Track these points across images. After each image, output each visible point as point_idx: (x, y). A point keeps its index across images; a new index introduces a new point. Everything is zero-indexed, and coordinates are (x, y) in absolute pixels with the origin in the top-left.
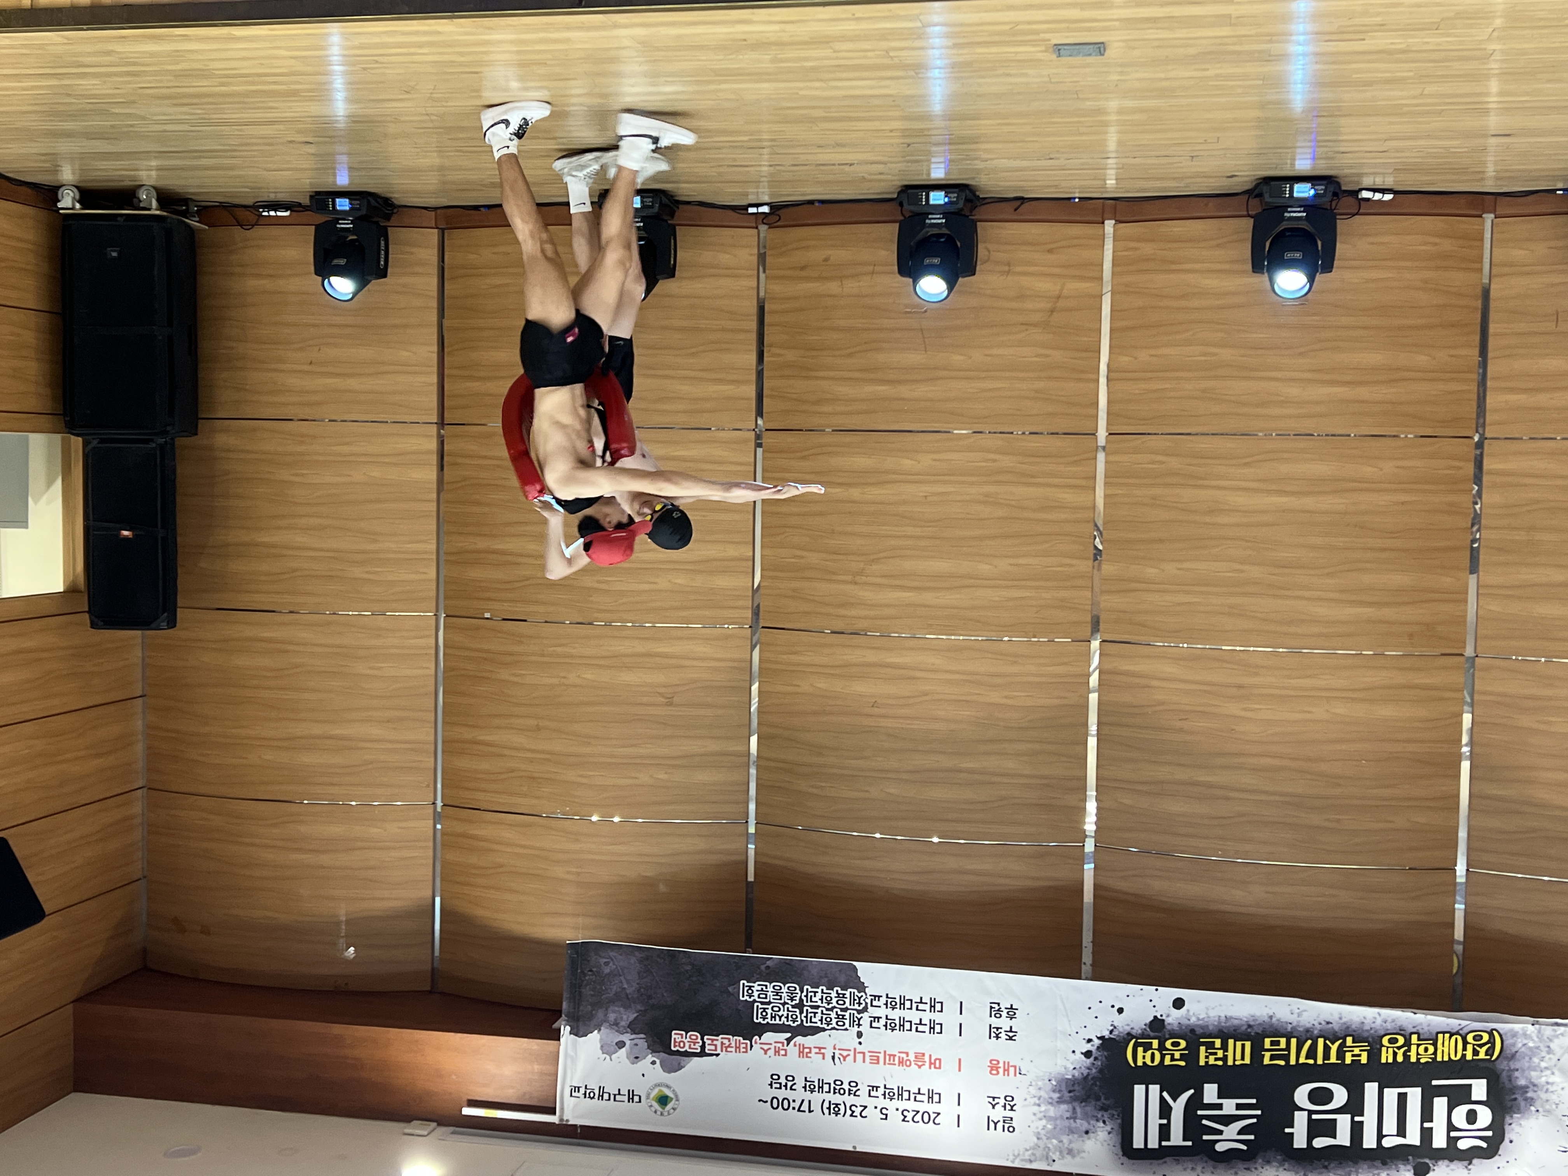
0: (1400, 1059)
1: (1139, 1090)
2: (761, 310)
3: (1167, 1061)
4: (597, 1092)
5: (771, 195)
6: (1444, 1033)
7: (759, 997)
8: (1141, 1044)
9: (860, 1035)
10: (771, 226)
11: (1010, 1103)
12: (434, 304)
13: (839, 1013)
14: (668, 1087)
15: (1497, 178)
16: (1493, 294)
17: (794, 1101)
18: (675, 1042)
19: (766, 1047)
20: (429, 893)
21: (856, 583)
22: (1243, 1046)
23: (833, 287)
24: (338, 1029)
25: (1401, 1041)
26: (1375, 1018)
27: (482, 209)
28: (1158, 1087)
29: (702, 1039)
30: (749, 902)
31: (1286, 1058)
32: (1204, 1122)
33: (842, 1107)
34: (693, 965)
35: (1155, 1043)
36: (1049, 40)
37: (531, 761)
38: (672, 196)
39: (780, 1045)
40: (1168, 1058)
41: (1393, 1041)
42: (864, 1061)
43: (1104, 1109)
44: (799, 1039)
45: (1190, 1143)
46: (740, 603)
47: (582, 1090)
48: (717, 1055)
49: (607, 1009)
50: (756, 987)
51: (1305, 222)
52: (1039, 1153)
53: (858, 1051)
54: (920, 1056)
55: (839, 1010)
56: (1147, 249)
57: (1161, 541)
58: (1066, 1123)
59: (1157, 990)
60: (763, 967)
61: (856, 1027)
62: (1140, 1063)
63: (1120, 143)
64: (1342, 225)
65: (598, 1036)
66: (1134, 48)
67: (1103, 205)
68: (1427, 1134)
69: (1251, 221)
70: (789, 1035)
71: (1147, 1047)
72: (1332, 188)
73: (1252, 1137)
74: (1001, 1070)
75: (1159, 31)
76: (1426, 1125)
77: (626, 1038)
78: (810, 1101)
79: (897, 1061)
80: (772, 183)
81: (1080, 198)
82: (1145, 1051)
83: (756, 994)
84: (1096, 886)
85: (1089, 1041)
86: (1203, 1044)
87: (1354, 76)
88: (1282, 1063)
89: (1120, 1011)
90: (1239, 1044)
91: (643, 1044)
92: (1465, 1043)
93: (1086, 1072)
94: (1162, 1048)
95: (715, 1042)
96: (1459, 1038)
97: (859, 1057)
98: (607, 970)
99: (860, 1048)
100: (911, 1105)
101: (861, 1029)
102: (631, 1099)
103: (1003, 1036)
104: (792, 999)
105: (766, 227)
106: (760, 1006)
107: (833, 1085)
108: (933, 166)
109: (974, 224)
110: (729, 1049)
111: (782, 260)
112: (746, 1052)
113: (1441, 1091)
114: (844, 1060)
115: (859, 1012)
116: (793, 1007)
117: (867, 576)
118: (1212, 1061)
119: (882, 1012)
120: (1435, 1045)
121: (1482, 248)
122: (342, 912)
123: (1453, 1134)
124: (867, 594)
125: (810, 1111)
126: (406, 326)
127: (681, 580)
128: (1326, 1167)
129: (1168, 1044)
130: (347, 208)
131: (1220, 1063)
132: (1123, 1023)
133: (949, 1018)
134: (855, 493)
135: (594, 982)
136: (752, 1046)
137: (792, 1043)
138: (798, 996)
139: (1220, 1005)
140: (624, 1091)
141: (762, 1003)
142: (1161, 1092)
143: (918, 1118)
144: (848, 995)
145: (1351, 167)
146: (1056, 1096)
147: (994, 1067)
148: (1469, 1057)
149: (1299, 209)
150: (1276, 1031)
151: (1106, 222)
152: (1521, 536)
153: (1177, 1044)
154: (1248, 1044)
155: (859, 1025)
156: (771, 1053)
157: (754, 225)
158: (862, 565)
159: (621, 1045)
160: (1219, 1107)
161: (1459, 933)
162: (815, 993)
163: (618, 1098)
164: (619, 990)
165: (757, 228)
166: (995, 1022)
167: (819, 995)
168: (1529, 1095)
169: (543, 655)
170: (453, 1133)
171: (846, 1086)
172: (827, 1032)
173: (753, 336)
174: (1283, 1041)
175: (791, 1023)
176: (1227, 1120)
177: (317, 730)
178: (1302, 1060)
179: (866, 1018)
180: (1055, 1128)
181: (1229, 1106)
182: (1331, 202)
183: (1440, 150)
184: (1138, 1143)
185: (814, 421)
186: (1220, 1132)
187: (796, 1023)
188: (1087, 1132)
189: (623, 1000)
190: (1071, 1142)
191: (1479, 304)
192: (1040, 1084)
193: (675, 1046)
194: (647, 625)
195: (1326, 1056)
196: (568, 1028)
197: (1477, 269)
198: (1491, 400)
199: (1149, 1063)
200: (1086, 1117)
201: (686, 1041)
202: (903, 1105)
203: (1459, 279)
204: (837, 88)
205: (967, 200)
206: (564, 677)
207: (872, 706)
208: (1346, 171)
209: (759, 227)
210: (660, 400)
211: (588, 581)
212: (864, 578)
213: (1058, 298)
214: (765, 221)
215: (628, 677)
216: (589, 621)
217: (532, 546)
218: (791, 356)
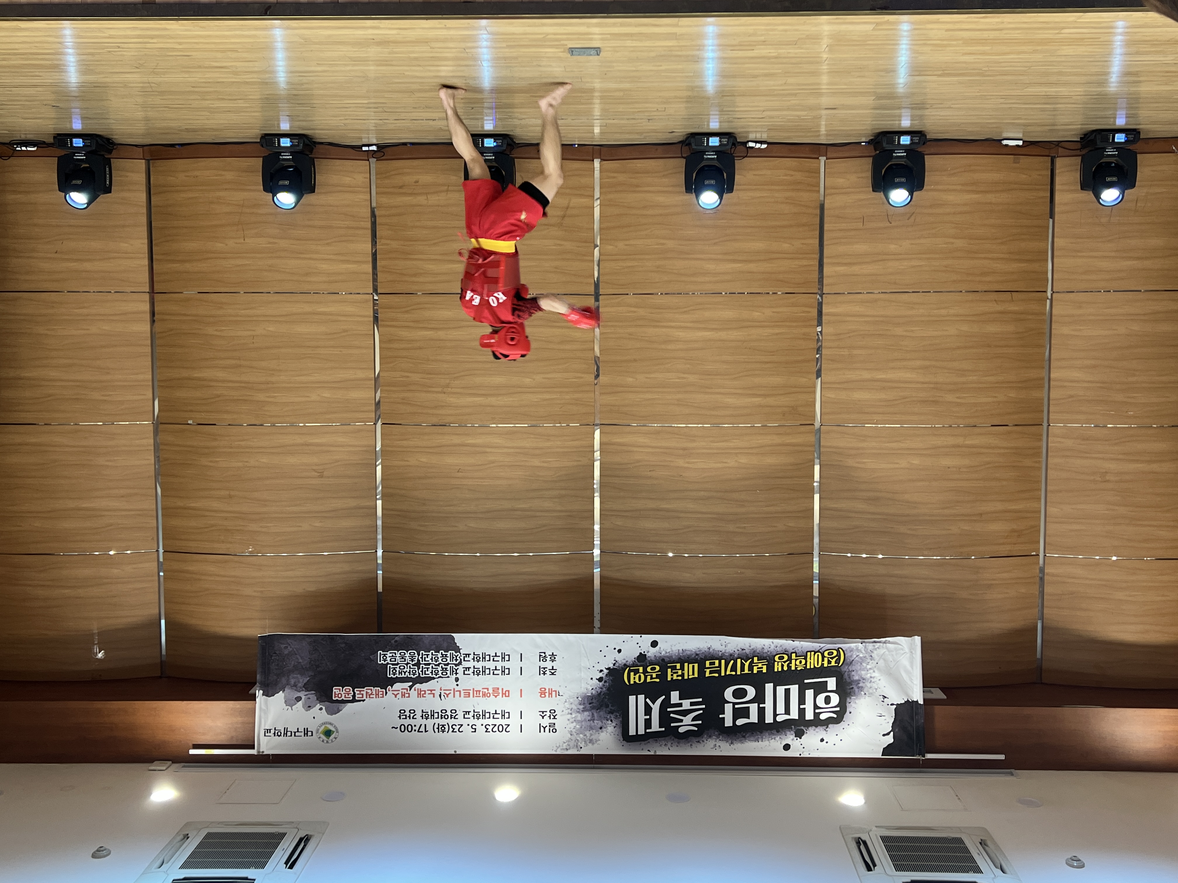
0: (785, 668)
1: (632, 699)
2: (373, 215)
3: (649, 680)
4: (283, 732)
5: (377, 141)
6: (811, 652)
7: (391, 661)
8: (632, 671)
9: (457, 680)
10: (378, 159)
11: (553, 714)
12: (144, 210)
13: (444, 667)
14: (331, 724)
15: (827, 135)
16: (826, 206)
17: (415, 726)
18: (335, 694)
19: (396, 693)
20: (156, 611)
21: (444, 393)
22: (693, 667)
23: (421, 200)
24: (99, 705)
25: (786, 657)
26: (770, 645)
27: (177, 147)
28: (643, 696)
29: (353, 691)
30: (379, 604)
31: (719, 672)
32: (672, 715)
33: (447, 727)
34: (346, 643)
35: (641, 669)
36: (566, 45)
37: (226, 519)
38: (310, 138)
39: (405, 691)
40: (649, 678)
41: (781, 658)
42: (460, 696)
43: (611, 712)
44: (417, 686)
45: (663, 729)
46: (366, 408)
47: (272, 731)
48: (364, 700)
49: (288, 676)
50: (389, 654)
51: (716, 162)
52: (572, 744)
53: (456, 690)
54: (496, 690)
55: (443, 665)
56: (621, 178)
57: (635, 360)
58: (588, 723)
59: (641, 637)
60: (393, 641)
61: (454, 675)
62: (632, 682)
63: (602, 110)
64: (738, 164)
65: (283, 694)
66: (617, 52)
67: (593, 148)
68: (802, 712)
69: (684, 161)
70: (411, 683)
71: (636, 672)
72: (731, 140)
73: (700, 722)
74: (547, 694)
75: (633, 42)
76: (802, 707)
77: (302, 694)
78: (425, 725)
79: (481, 695)
80: (378, 132)
81: (578, 145)
82: (635, 675)
83: (388, 659)
84: (602, 579)
85: (601, 671)
86: (670, 667)
87: (747, 72)
88: (717, 675)
89: (619, 651)
90: (691, 666)
91: (313, 697)
92: (823, 657)
93: (599, 691)
94: (645, 672)
95: (362, 692)
96: (820, 654)
97: (457, 694)
98: (286, 652)
99: (457, 688)
100: (491, 721)
101: (458, 676)
102: (306, 734)
103: (548, 672)
104: (412, 661)
105: (375, 159)
106: (392, 666)
107: (440, 713)
108: (485, 122)
109: (513, 159)
110: (371, 696)
111: (387, 181)
112: (383, 697)
113: (810, 686)
114: (447, 697)
115: (456, 665)
116: (413, 665)
117: (452, 388)
118: (675, 677)
119: (471, 664)
120: (806, 659)
121: (819, 177)
122: (95, 627)
123: (817, 711)
124: (452, 400)
125: (426, 731)
126: (124, 226)
127: (327, 394)
128: (744, 737)
129: (649, 669)
130: (81, 145)
131: (680, 678)
132: (621, 658)
133: (514, 664)
134: (441, 334)
135: (278, 660)
136: (386, 693)
137: (413, 688)
138: (417, 658)
139: (679, 643)
140: (302, 730)
141: (393, 664)
142: (645, 699)
143: (496, 729)
144: (449, 655)
145: (743, 127)
146: (581, 707)
147: (543, 693)
148: (826, 665)
149: (712, 153)
150: (712, 656)
151: (595, 160)
152: (846, 352)
153: (654, 669)
154: (696, 665)
155: (456, 674)
156: (399, 696)
157: (366, 158)
158: (448, 381)
159: (299, 699)
160: (680, 705)
161: (816, 594)
162: (427, 655)
163: (297, 734)
164: (296, 664)
165: (368, 160)
166: (543, 664)
167: (430, 657)
168: (860, 685)
169: (231, 448)
170: (184, 767)
171: (449, 713)
172: (436, 680)
173: (369, 232)
174: (717, 662)
175: (412, 676)
176: (685, 713)
177: (71, 504)
178: (728, 673)
179: (461, 669)
180: (581, 727)
181: (686, 704)
182: (731, 148)
183: (793, 119)
184: (632, 732)
185: (413, 288)
186: (681, 721)
187: (415, 676)
188: (601, 728)
189: (300, 669)
190: (591, 735)
191: (818, 212)
192: (571, 700)
193: (335, 698)
194: (300, 425)
195: (742, 669)
196: (261, 692)
197: (817, 191)
198: (827, 270)
199: (637, 681)
200: (600, 718)
201: (342, 693)
202: (486, 722)
203: (806, 196)
205: (508, 145)
206: (247, 462)
207: (458, 472)
208: (740, 130)
209: (371, 160)
210: (307, 274)
211: (261, 397)
212: (450, 389)
213: (567, 208)
214: (374, 156)
215: (292, 460)
216: (260, 423)
217: (221, 374)
218: (394, 244)
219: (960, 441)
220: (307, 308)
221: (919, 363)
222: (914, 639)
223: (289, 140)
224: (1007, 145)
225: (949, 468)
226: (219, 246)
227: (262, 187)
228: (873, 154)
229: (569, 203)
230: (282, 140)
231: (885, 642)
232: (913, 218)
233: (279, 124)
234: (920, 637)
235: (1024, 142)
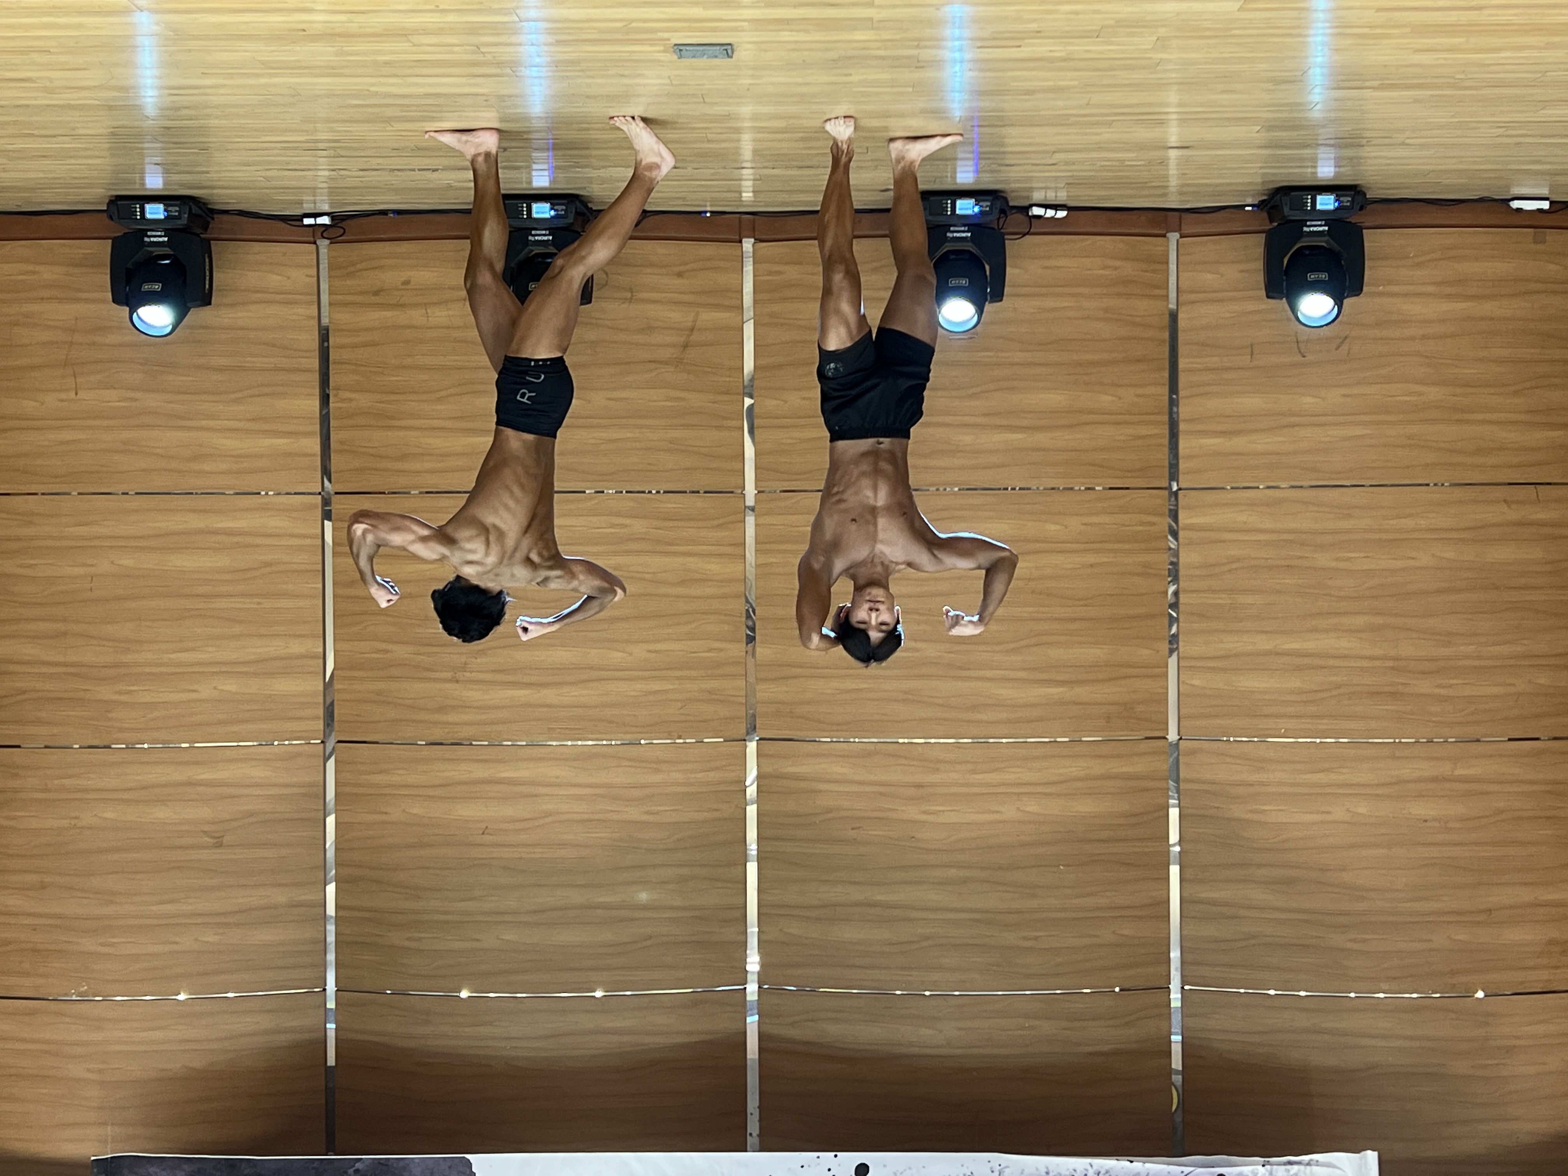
2: (324, 343)
5: (331, 205)
10: (333, 241)
15: (1181, 194)
16: (1182, 323)
21: (457, 681)
23: (415, 316)
26: (1086, 1170)
30: (329, 1092)
36: (669, 40)
37: (34, 928)
38: (204, 204)
46: (308, 712)
51: (970, 244)
56: (792, 273)
59: (836, 1156)
60: (351, 1172)
63: (756, 152)
64: (1012, 247)
66: (766, 51)
67: (740, 221)
72: (998, 204)
75: (793, 33)
80: (332, 191)
81: (711, 212)
84: (761, 1037)
87: (1013, 84)
105: (327, 242)
108: (534, 173)
111: (349, 282)
117: (471, 672)
121: (1167, 270)
124: (473, 695)
127: (230, 686)
139: (910, 1168)
145: (1018, 181)
149: (963, 229)
151: (744, 240)
152: (1223, 599)
157: (311, 239)
158: (463, 659)
161: (1177, 1063)
165: (315, 243)
169: (46, 791)
173: (315, 377)
182: (999, 219)
183: (1114, 163)
185: (398, 483)
191: (1166, 335)
194: (183, 745)
197: (1163, 296)
198: (1184, 444)
203: (1143, 307)
204: (416, 84)
205: (577, 213)
206: (76, 818)
207: (483, 834)
208: (1013, 186)
209: (318, 242)
210: (196, 458)
211: (105, 692)
212: (468, 674)
213: (692, 330)
214: (325, 235)
215: (162, 813)
216: (106, 743)
217: (29, 650)
218: (364, 400)
219: (1445, 769)
220: (195, 522)
221: (1360, 621)
222: (1365, 1157)
223: (161, 207)
224: (1519, 210)
225: (1426, 821)
226: (29, 406)
227: (110, 294)
228: (1267, 228)
229: (695, 321)
230: (148, 207)
231: (1309, 1164)
232: (1345, 347)
233: (143, 179)
234: (1376, 1153)
235: (1551, 203)
